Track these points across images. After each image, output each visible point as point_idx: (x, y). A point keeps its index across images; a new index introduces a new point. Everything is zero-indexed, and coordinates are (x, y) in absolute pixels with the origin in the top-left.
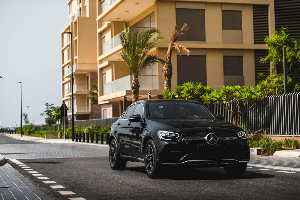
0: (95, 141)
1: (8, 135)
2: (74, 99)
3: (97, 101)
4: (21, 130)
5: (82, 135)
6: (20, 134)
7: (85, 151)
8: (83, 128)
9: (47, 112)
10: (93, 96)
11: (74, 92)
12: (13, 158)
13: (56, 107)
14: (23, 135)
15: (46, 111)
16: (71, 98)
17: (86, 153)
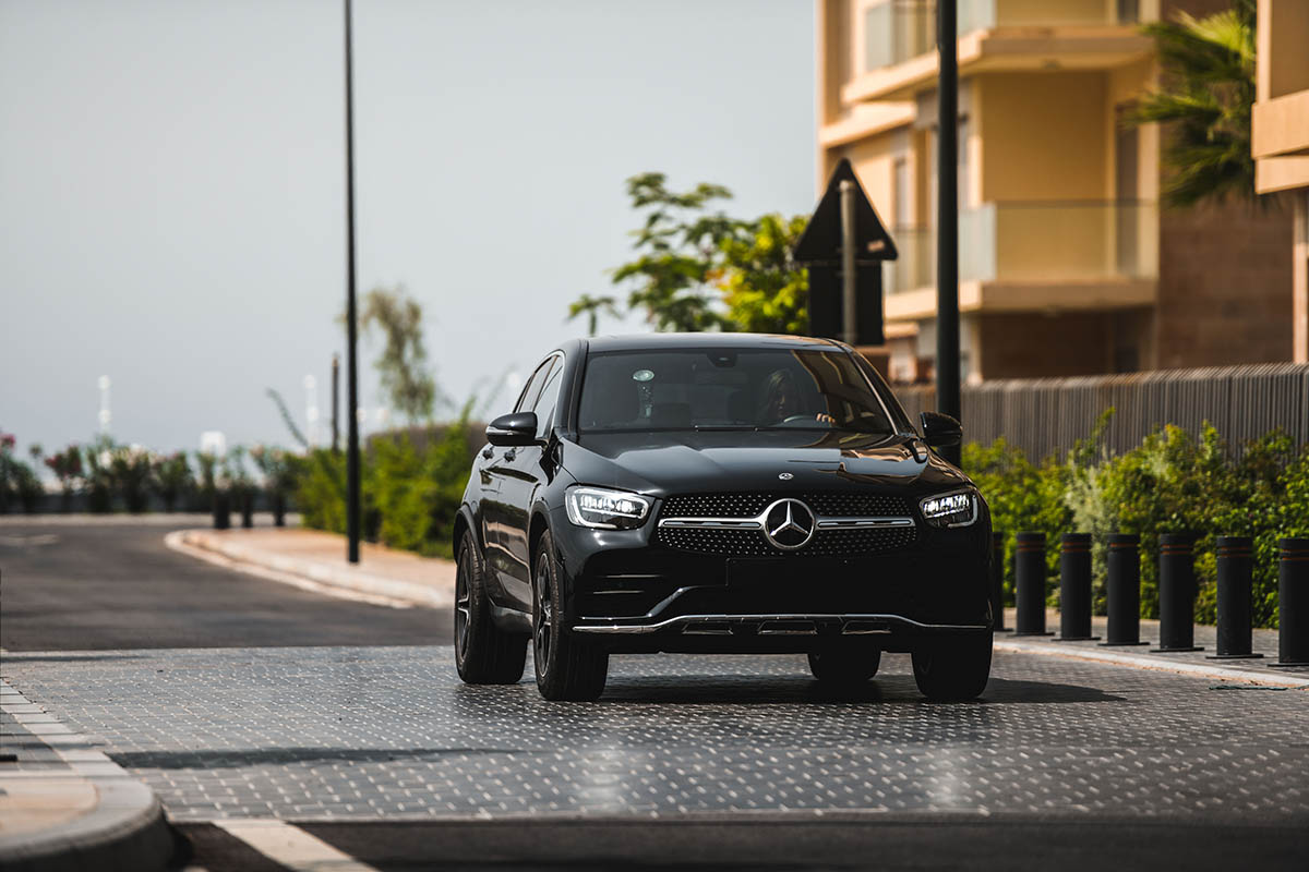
0: (1206, 634)
1: (195, 536)
2: (962, 132)
3: (1246, 146)
4: (344, 480)
5: (1052, 560)
6: (337, 530)
7: (1090, 740)
8: (1064, 478)
9: (642, 282)
10: (1196, 89)
11: (968, 48)
12: (257, 814)
13: (750, 218)
14: (365, 548)
15: (626, 272)
16: (933, 116)
17: (1103, 768)
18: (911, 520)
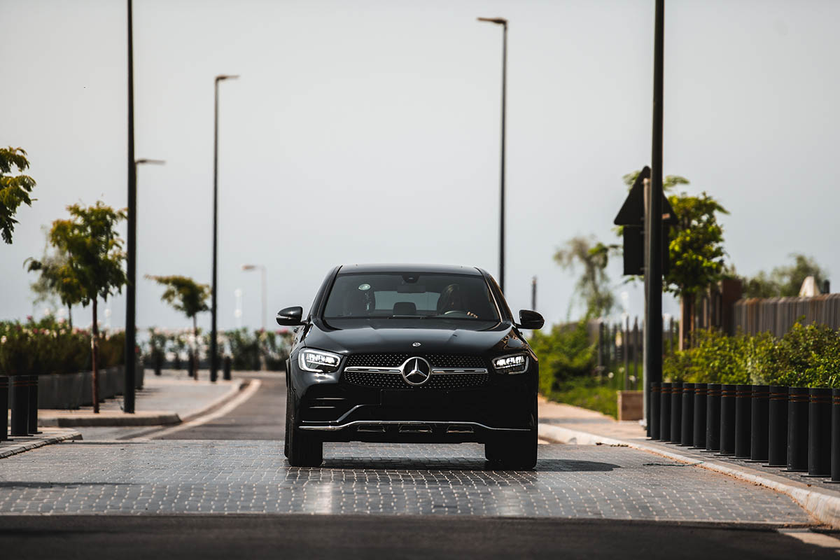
18: (486, 370)
